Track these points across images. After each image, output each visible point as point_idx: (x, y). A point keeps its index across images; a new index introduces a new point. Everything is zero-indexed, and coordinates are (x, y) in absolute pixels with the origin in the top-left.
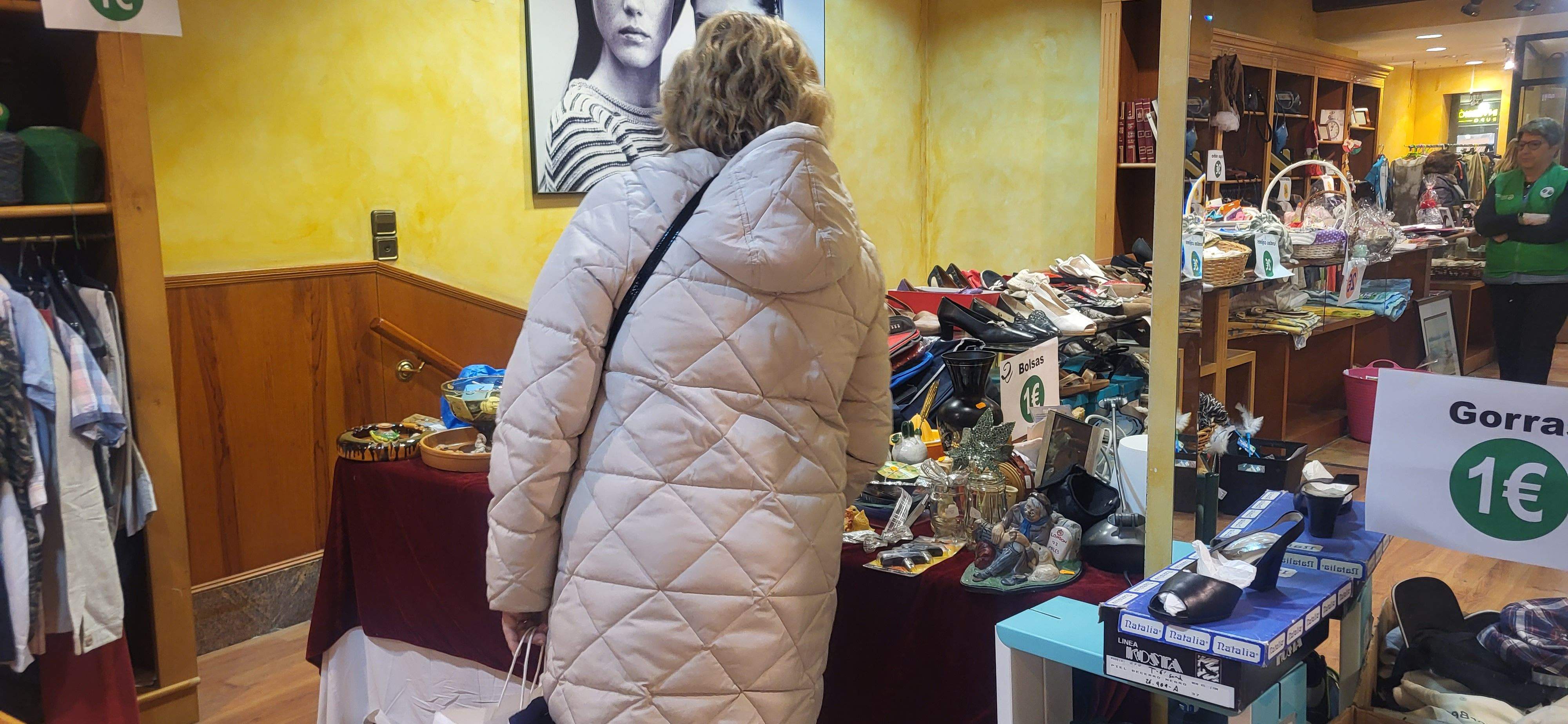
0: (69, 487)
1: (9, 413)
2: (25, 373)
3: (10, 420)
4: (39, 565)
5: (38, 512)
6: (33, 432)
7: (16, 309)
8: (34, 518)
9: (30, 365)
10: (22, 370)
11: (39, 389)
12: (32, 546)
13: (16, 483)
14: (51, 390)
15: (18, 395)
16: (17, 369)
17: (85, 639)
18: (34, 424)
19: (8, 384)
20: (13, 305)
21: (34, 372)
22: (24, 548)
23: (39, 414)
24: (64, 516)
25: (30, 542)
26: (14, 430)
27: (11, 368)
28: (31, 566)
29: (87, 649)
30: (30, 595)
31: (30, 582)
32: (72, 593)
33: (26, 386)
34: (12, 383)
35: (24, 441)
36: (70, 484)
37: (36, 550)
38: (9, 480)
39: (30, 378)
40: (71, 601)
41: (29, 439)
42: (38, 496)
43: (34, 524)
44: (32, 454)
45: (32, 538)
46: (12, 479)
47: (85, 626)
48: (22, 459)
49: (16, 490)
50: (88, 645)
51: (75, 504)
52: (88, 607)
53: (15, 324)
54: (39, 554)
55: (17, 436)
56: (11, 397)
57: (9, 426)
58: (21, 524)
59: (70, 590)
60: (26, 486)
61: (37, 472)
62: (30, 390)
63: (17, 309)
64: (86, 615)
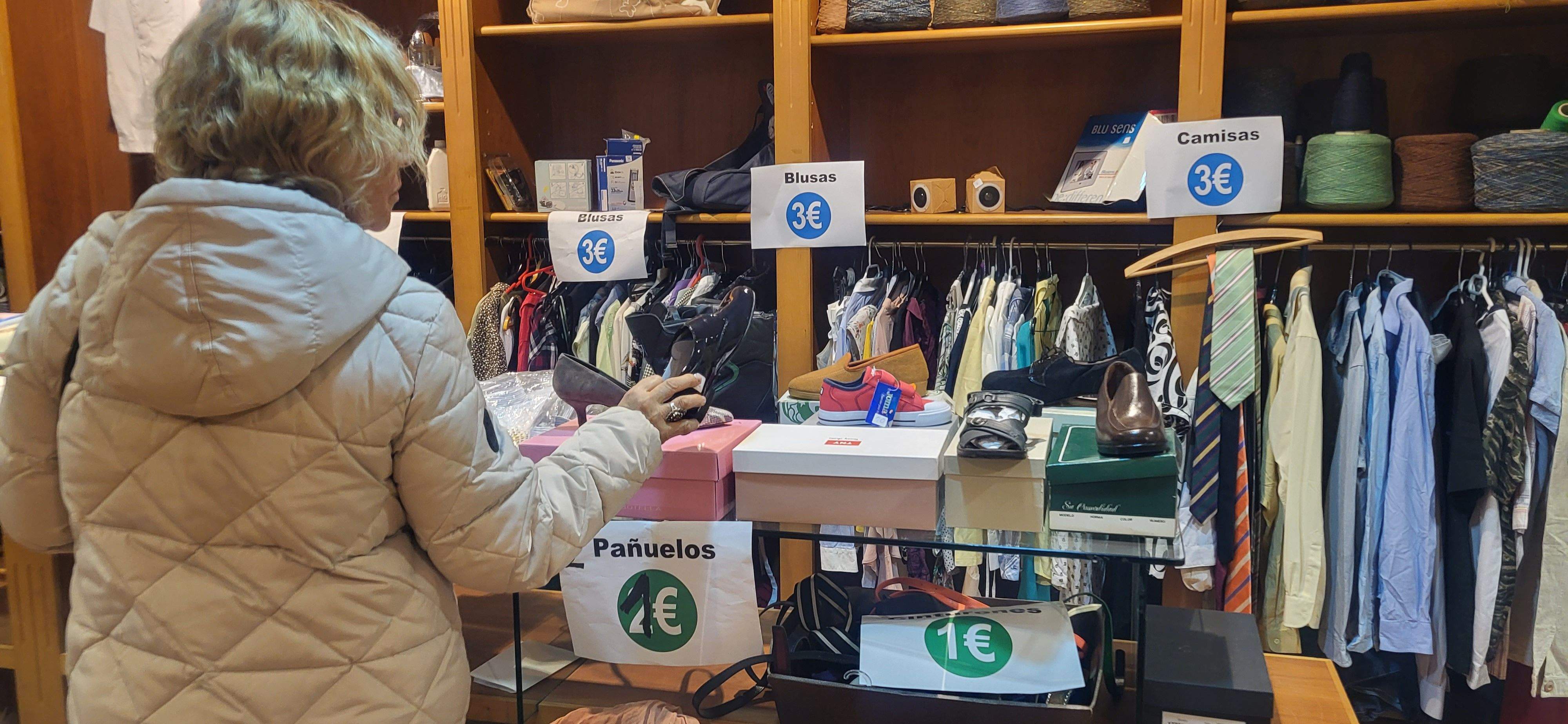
0: (1557, 518)
1: (1509, 427)
2: (1533, 389)
3: (1508, 434)
4: (1509, 589)
5: (1519, 534)
6: (1530, 452)
7: (1539, 322)
8: (1514, 540)
9: (1539, 382)
10: (1531, 384)
11: (1544, 408)
12: (1505, 567)
13: (1502, 500)
14: (1557, 411)
15: (1521, 411)
16: (1525, 383)
17: (1545, 683)
18: (1533, 443)
19: (1513, 398)
20: (1538, 317)
21: (1542, 389)
22: (1498, 566)
23: (1541, 433)
24: (1545, 547)
25: (1504, 563)
26: (1509, 445)
27: (1519, 382)
28: (1501, 588)
29: (1544, 694)
30: (1494, 616)
31: (1497, 603)
32: (1539, 630)
33: (1531, 403)
34: (1518, 397)
35: (1517, 459)
36: (1558, 516)
37: (1509, 573)
38: (1495, 494)
39: (1536, 395)
40: (1536, 637)
41: (1523, 458)
42: (1521, 520)
43: (1514, 547)
44: (1523, 475)
45: (1507, 560)
46: (1499, 495)
47: (1547, 670)
48: (1511, 478)
49: (1501, 506)
50: (1546, 691)
51: (1560, 538)
52: (1554, 649)
53: (1536, 336)
54: (1511, 578)
55: (1511, 452)
56: (1514, 411)
57: (1506, 439)
58: (1500, 542)
59: (1536, 626)
60: (1512, 505)
61: (1524, 493)
62: (1534, 407)
63: (1541, 321)
64: (1551, 658)
